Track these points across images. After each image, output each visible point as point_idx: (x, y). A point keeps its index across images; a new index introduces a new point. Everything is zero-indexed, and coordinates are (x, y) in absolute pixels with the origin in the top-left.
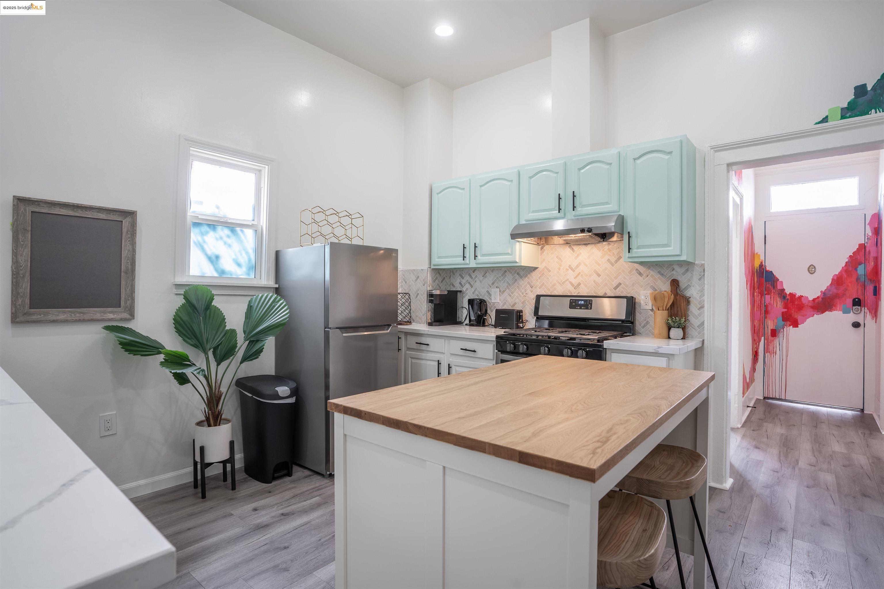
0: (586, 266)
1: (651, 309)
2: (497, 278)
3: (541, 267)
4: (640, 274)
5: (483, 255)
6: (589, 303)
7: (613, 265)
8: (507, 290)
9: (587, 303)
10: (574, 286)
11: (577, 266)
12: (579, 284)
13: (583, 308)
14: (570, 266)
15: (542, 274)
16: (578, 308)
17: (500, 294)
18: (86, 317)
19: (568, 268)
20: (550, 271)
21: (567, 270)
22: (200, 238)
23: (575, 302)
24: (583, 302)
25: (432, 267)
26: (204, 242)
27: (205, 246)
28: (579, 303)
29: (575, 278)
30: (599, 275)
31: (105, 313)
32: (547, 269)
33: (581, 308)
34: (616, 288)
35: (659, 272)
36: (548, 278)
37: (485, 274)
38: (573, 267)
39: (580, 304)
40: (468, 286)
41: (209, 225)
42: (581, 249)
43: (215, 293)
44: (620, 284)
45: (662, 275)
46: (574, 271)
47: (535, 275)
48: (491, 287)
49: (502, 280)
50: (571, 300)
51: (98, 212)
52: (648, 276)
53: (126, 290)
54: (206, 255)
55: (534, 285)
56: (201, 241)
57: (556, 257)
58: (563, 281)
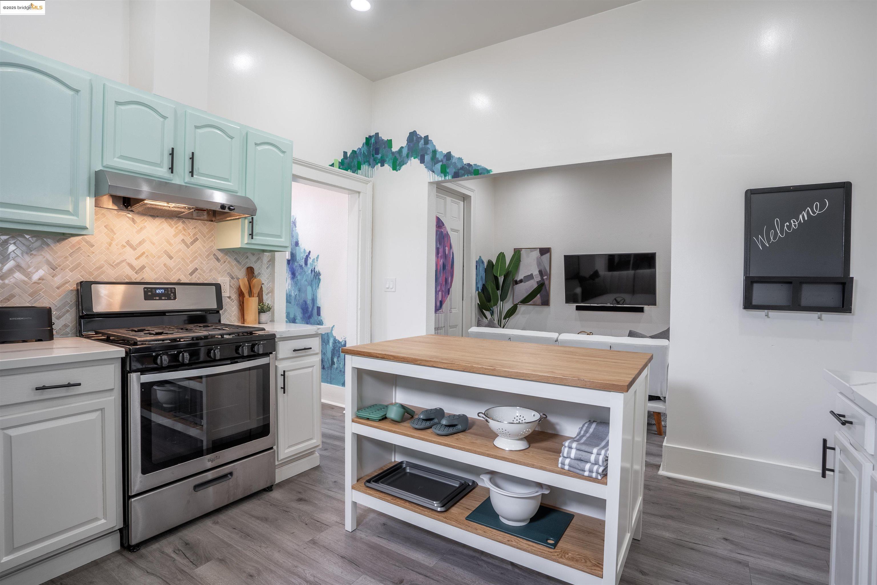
0: (154, 244)
1: (229, 296)
4: (218, 259)
6: (172, 292)
7: (188, 247)
9: (168, 292)
10: (135, 269)
11: (140, 243)
12: (143, 268)
13: (163, 298)
14: (128, 242)
15: (77, 249)
16: (157, 298)
19: (125, 244)
20: (92, 246)
21: (125, 246)
23: (151, 292)
24: (162, 291)
28: (158, 292)
29: (137, 258)
30: (171, 258)
33: (160, 299)
34: (191, 274)
35: (236, 259)
36: (89, 256)
38: (135, 242)
39: (159, 294)
42: (146, 221)
44: (196, 269)
45: (238, 262)
46: (134, 249)
50: (145, 288)
52: (225, 262)
55: (59, 266)
57: (105, 226)
58: (117, 261)
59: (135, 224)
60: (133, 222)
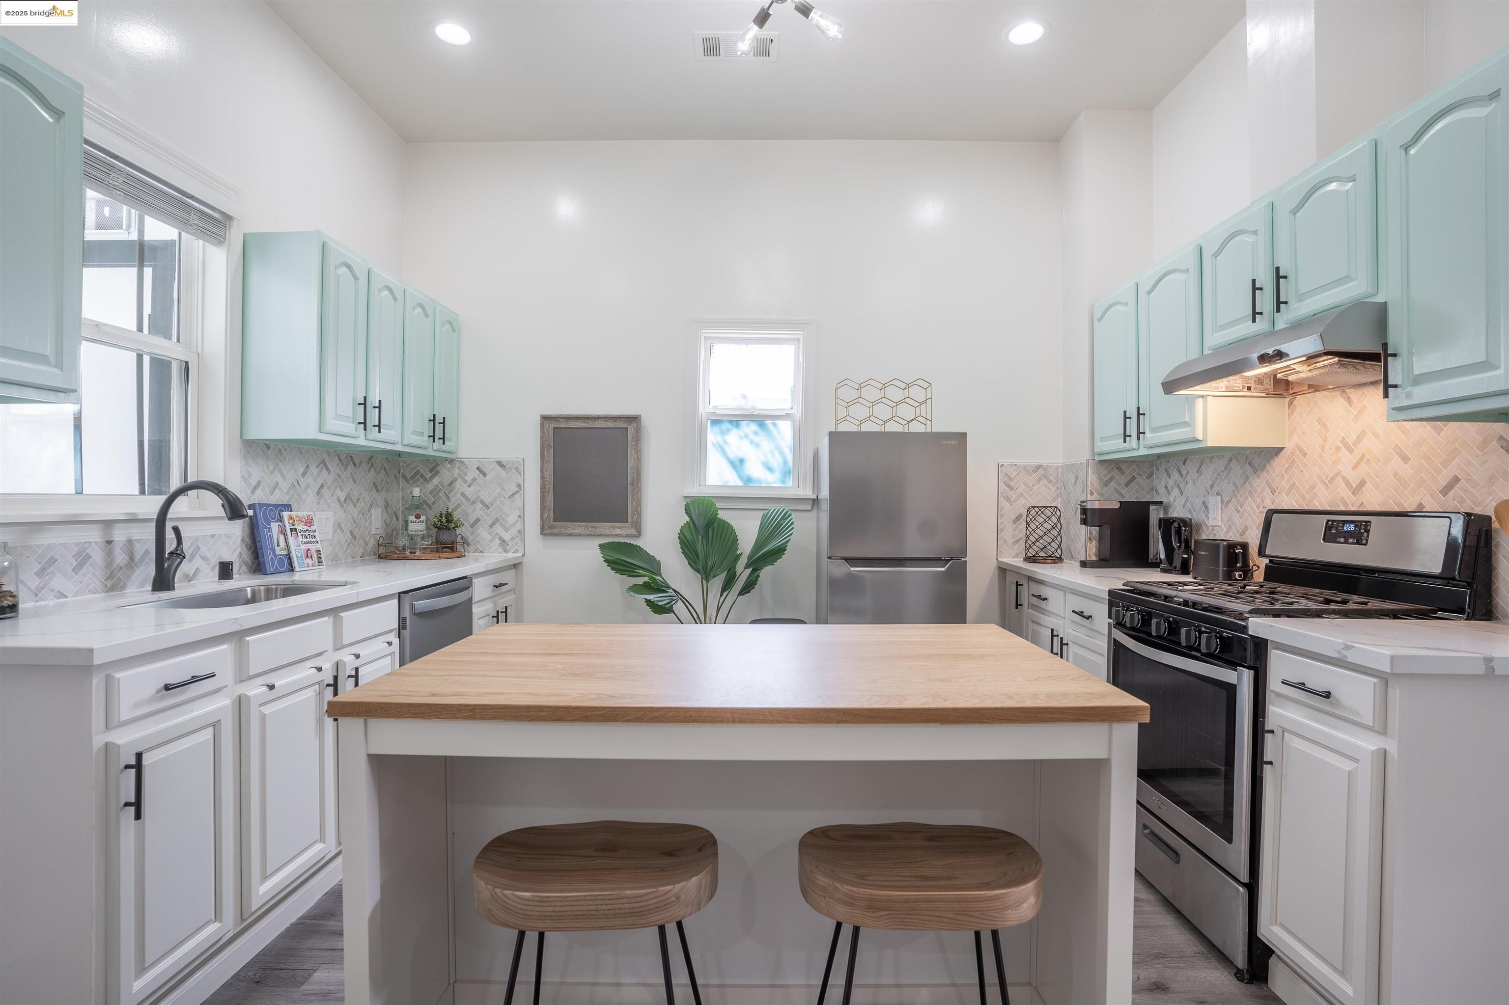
0: (1377, 436)
2: (1218, 474)
3: (1289, 445)
5: (1154, 430)
6: (1365, 530)
8: (1233, 499)
9: (1360, 529)
10: (1352, 487)
11: (1359, 439)
12: (1362, 483)
13: (1351, 540)
14: (1343, 441)
15: (1291, 463)
16: (1342, 540)
17: (1222, 508)
18: (597, 532)
19: (1340, 444)
20: (1305, 455)
21: (1338, 449)
22: (720, 439)
23: (1336, 527)
24: (1352, 527)
25: (1098, 458)
26: (725, 442)
27: (726, 448)
28: (1345, 528)
29: (1355, 467)
30: (1405, 459)
31: (613, 528)
32: (1301, 450)
33: (1346, 542)
36: (1302, 471)
37: (1200, 467)
38: (1351, 440)
39: (1347, 532)
40: (1176, 492)
41: (731, 422)
42: (1366, 395)
43: (719, 507)
44: (1456, 479)
46: (1351, 451)
47: (1278, 464)
48: (1208, 493)
49: (1226, 478)
50: (1331, 521)
51: (606, 421)
53: (632, 503)
54: (728, 459)
55: (1277, 488)
56: (721, 442)
57: (1317, 421)
58: (1331, 475)
59: (1351, 406)
60: (1349, 403)
